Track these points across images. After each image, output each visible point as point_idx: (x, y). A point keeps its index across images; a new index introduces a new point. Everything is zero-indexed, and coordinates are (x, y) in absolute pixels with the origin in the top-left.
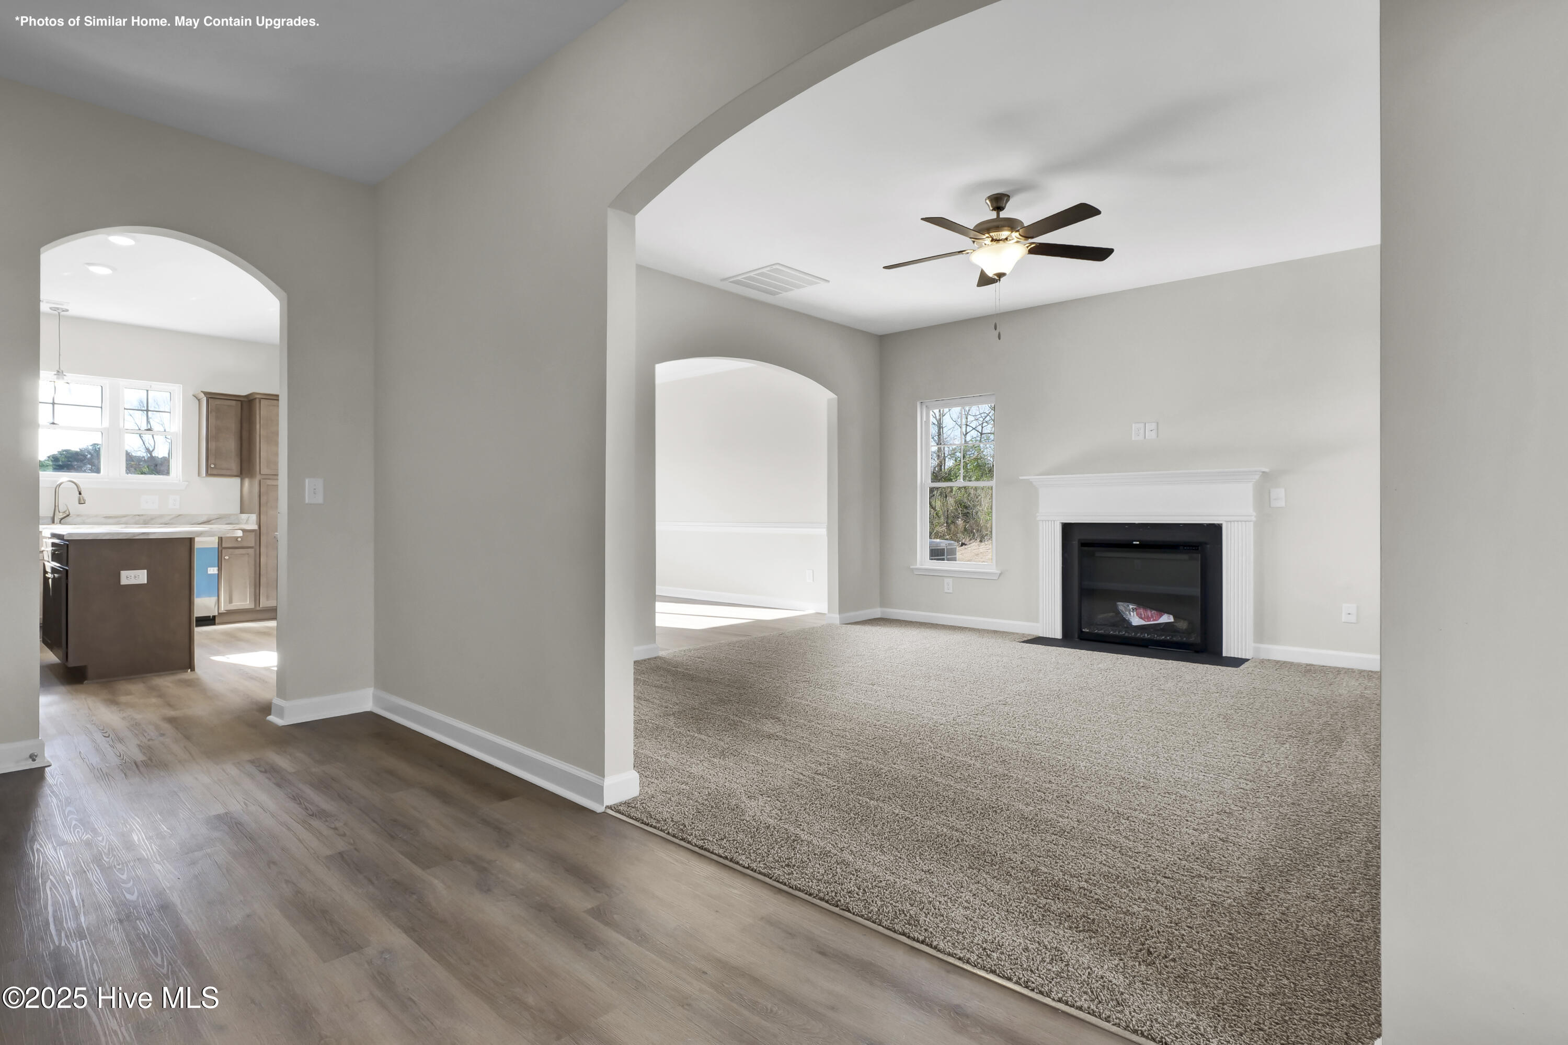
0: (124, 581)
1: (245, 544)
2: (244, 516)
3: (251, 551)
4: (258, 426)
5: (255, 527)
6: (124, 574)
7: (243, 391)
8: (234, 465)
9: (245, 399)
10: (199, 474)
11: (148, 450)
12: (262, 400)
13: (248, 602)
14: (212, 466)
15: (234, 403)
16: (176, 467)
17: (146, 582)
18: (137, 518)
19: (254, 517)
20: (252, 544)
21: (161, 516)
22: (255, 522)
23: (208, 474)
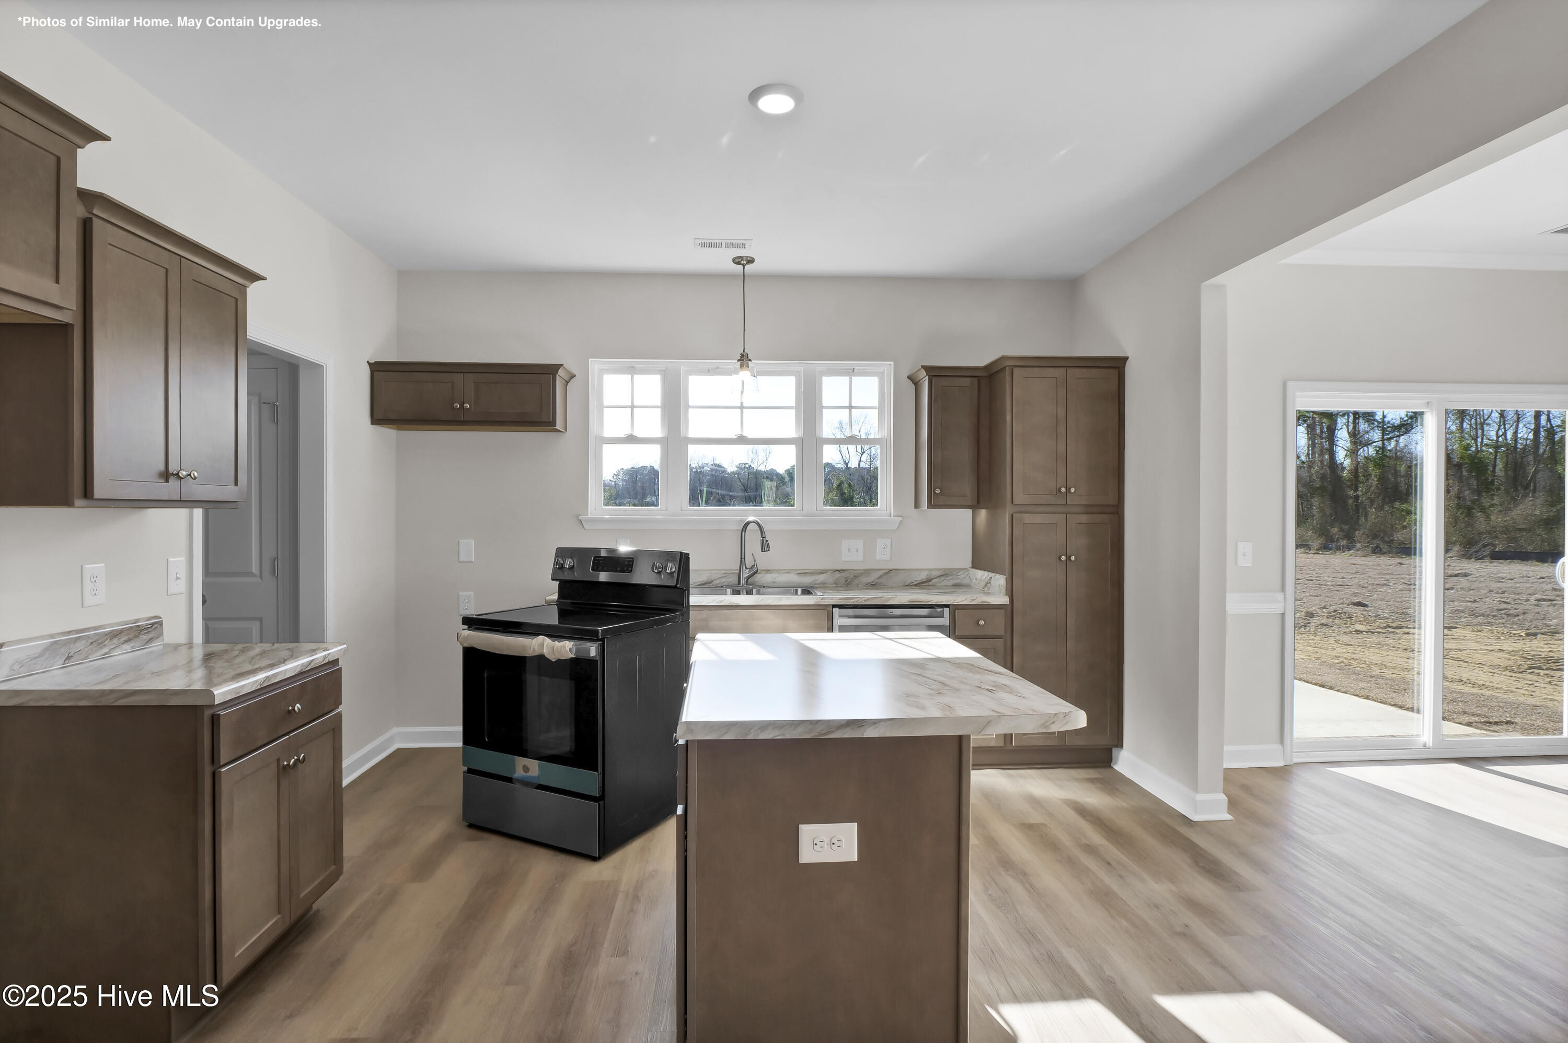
0: (808, 855)
1: (989, 632)
2: (982, 575)
3: (999, 642)
4: (1008, 418)
5: (1004, 600)
6: (806, 831)
7: (980, 359)
8: (966, 487)
9: (985, 374)
10: (917, 505)
11: (846, 464)
12: (1015, 370)
13: (994, 737)
14: (938, 491)
15: (966, 382)
16: (885, 489)
17: (856, 860)
18: (838, 575)
19: (1000, 581)
20: (1001, 632)
21: (867, 572)
22: (1004, 591)
23: (933, 504)
